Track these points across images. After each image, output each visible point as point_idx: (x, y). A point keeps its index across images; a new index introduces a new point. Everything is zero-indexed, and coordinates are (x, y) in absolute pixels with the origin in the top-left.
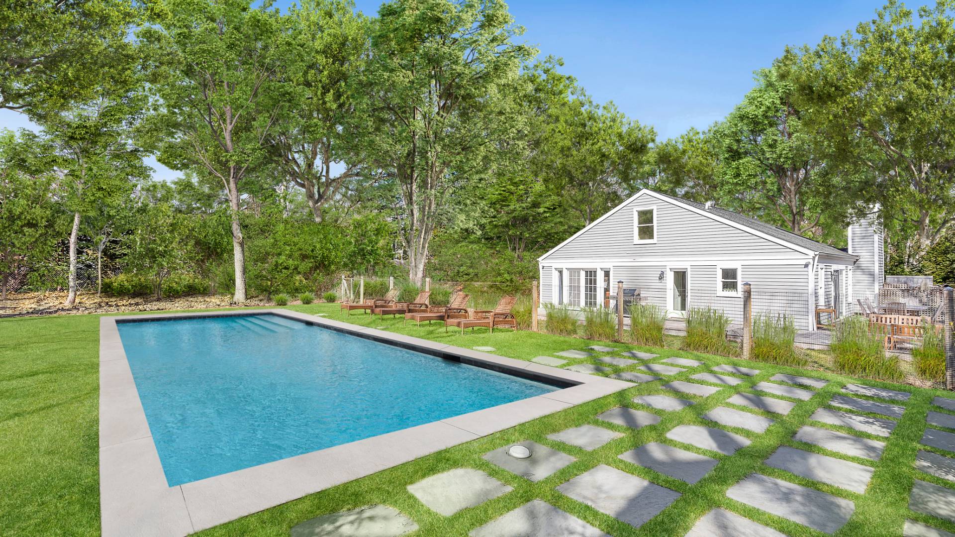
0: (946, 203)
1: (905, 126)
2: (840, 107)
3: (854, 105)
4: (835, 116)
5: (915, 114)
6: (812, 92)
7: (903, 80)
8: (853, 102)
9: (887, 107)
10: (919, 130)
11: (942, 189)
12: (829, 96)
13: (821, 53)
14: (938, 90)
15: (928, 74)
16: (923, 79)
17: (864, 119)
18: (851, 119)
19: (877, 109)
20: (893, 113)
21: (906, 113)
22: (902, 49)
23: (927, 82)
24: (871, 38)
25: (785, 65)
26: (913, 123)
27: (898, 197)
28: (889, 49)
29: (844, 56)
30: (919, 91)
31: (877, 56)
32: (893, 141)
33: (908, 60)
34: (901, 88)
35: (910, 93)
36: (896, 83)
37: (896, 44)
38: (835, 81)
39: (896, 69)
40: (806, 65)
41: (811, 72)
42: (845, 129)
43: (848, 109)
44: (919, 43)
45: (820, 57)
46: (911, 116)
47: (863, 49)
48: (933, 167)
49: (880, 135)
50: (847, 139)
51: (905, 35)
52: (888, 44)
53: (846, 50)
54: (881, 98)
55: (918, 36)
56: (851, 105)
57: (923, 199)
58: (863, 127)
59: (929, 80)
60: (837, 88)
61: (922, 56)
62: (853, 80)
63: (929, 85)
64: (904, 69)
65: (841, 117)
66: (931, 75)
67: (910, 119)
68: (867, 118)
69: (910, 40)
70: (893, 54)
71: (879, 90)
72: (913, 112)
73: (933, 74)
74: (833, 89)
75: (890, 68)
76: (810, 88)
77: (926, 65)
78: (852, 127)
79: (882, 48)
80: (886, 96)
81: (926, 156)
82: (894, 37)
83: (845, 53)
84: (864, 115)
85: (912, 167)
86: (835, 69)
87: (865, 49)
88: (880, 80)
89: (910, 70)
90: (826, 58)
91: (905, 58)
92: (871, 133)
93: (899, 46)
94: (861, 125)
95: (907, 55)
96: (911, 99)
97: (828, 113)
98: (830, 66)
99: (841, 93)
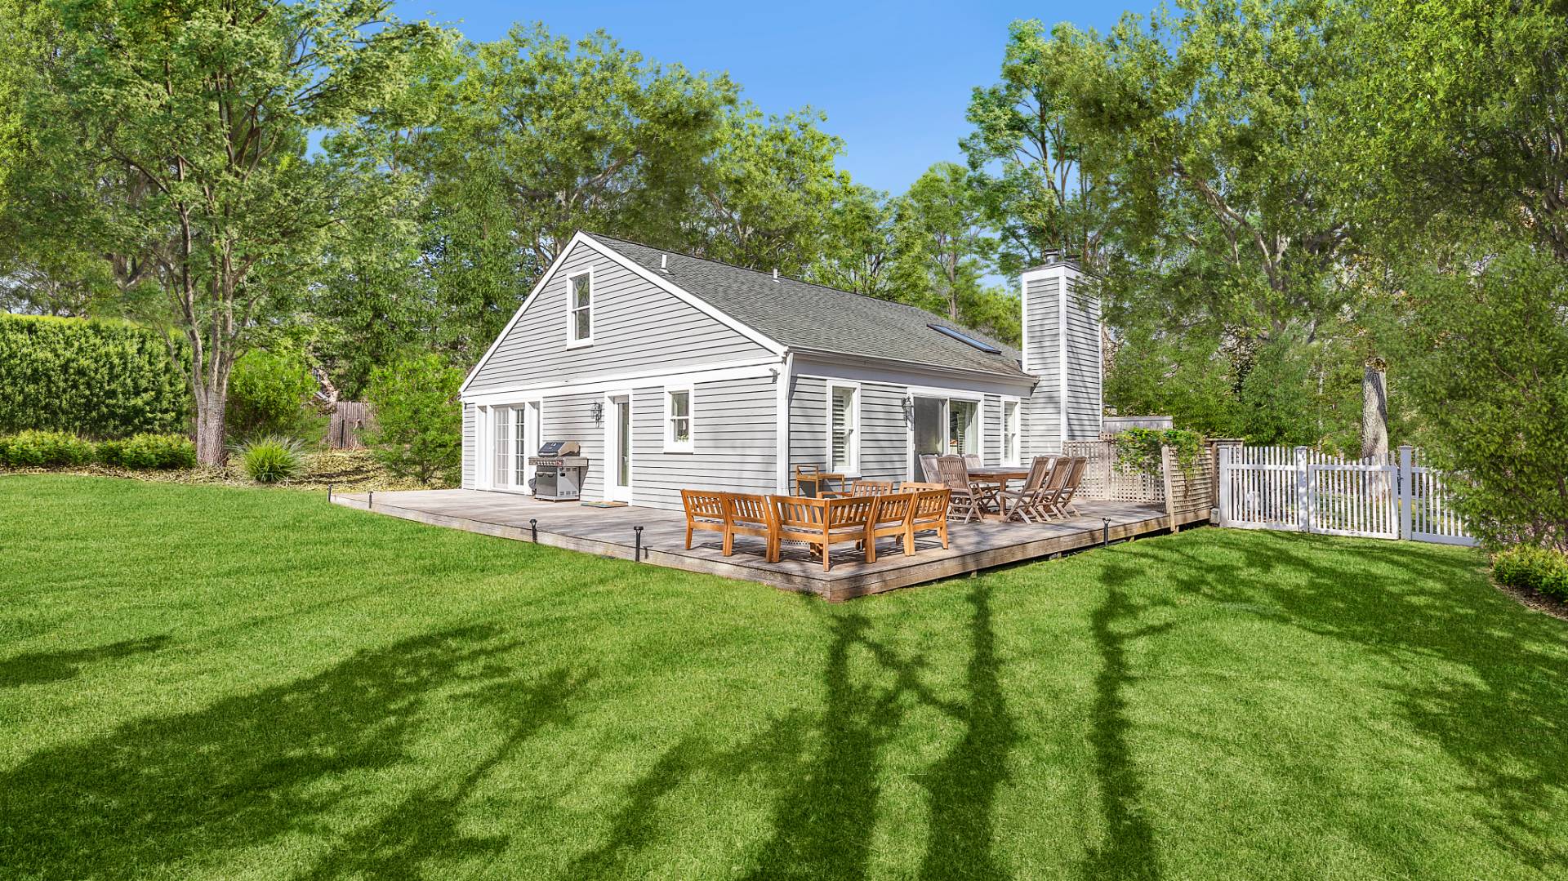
0: (1315, 306)
1: (1251, 171)
2: (1146, 137)
3: (1169, 134)
4: (1137, 154)
5: (1268, 150)
6: (1101, 110)
7: (1251, 90)
8: (1166, 128)
9: (1222, 137)
10: (1274, 179)
11: (1309, 282)
12: (1129, 118)
13: (1118, 42)
14: (1308, 107)
15: (1292, 79)
16: (1283, 88)
17: (1185, 159)
18: (1164, 158)
19: (1206, 141)
20: (1233, 148)
21: (1253, 149)
22: (1250, 35)
23: (1290, 93)
24: (1199, 17)
25: (1058, 63)
26: (1265, 165)
27: (1236, 297)
28: (1230, 36)
29: (1155, 47)
30: (1277, 109)
31: (1208, 48)
32: (1231, 197)
33: (1259, 55)
34: (1246, 103)
35: (1262, 113)
36: (1239, 95)
37: (1241, 26)
38: (1139, 91)
39: (1240, 70)
40: (1091, 63)
41: (1100, 75)
42: (1153, 177)
43: (1159, 141)
44: (1278, 24)
45: (1115, 48)
46: (1262, 153)
47: (1185, 34)
48: (1297, 244)
49: (1210, 186)
50: (1156, 193)
51: (1256, 11)
52: (1227, 25)
53: (1157, 37)
54: (1213, 122)
55: (1277, 12)
56: (1164, 134)
57: (1278, 300)
58: (1184, 174)
59: (1293, 90)
60: (1142, 103)
61: (1283, 48)
62: (1168, 89)
63: (1292, 98)
64: (1253, 70)
65: (1146, 156)
66: (1296, 80)
67: (1260, 158)
68: (1190, 156)
69: (1263, 19)
70: (1234, 45)
71: (1212, 107)
72: (1265, 145)
73: (1300, 78)
74: (1136, 105)
75: (1230, 70)
76: (1098, 103)
77: (1289, 64)
78: (1164, 174)
79: (1217, 34)
80: (1222, 117)
81: (1285, 224)
82: (1236, 15)
83: (1156, 42)
84: (1185, 152)
85: (1262, 243)
86: (1140, 70)
87: (1190, 35)
88: (1214, 89)
89: (1262, 73)
90: (1124, 50)
91: (1255, 51)
92: (1196, 183)
93: (1245, 31)
94: (1180, 169)
95: (1258, 46)
96: (1263, 123)
97: (1126, 149)
98: (1131, 64)
99: (1147, 112)
